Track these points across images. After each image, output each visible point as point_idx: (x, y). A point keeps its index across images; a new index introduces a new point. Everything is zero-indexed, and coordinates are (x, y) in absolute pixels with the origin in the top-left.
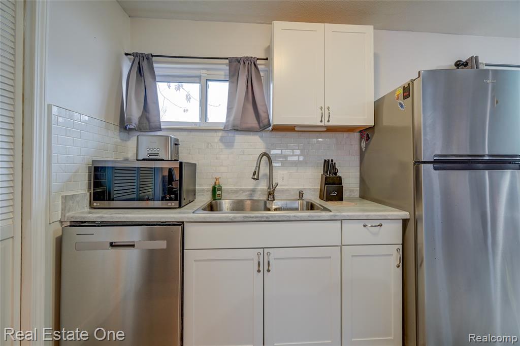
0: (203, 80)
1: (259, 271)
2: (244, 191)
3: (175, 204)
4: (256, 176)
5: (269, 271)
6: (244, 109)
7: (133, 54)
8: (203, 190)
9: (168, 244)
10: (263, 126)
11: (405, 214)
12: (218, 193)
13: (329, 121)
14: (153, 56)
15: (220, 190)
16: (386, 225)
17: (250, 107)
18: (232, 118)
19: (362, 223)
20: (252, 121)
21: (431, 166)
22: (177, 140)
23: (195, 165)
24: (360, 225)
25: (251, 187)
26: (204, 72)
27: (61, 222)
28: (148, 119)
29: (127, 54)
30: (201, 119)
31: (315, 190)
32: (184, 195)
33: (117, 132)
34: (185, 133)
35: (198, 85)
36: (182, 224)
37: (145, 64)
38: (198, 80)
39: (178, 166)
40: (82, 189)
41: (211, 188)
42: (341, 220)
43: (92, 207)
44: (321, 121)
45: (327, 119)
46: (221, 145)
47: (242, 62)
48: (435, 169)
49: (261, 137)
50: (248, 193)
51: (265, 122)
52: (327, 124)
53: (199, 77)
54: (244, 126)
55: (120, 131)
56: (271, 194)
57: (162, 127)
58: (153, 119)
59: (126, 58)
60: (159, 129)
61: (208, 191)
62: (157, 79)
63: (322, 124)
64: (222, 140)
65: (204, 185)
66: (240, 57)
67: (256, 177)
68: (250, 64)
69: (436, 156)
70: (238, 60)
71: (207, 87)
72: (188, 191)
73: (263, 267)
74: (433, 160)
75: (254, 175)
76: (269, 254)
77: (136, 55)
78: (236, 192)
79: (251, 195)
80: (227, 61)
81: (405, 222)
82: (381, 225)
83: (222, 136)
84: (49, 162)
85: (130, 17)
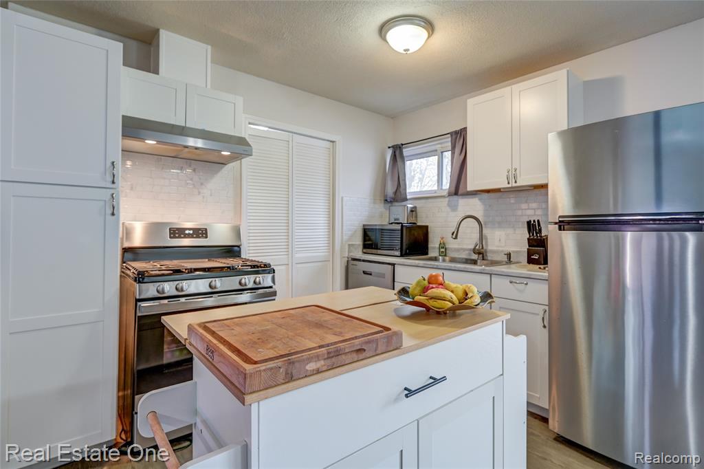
0: (440, 153)
2: (464, 250)
3: (398, 253)
12: (442, 250)
13: (516, 182)
14: (402, 145)
16: (531, 284)
19: (509, 279)
21: (557, 226)
24: (506, 281)
26: (439, 146)
27: (347, 258)
28: (401, 193)
29: (389, 147)
33: (382, 205)
34: (423, 201)
35: (436, 157)
36: (393, 265)
37: (398, 152)
38: (436, 153)
39: (400, 228)
40: (359, 241)
42: (491, 275)
43: (363, 252)
44: (509, 183)
45: (514, 181)
46: (448, 209)
47: (459, 133)
48: (559, 229)
49: (480, 199)
52: (514, 185)
53: (438, 151)
55: (384, 204)
56: (480, 254)
57: (408, 197)
58: (403, 192)
59: (388, 150)
60: (406, 199)
62: (406, 159)
63: (510, 186)
64: (449, 205)
66: (459, 129)
67: (454, 237)
69: (560, 217)
71: (442, 157)
74: (557, 221)
75: (453, 234)
77: (393, 147)
80: (449, 135)
82: (527, 284)
83: (449, 201)
84: (342, 226)
85: (392, 118)
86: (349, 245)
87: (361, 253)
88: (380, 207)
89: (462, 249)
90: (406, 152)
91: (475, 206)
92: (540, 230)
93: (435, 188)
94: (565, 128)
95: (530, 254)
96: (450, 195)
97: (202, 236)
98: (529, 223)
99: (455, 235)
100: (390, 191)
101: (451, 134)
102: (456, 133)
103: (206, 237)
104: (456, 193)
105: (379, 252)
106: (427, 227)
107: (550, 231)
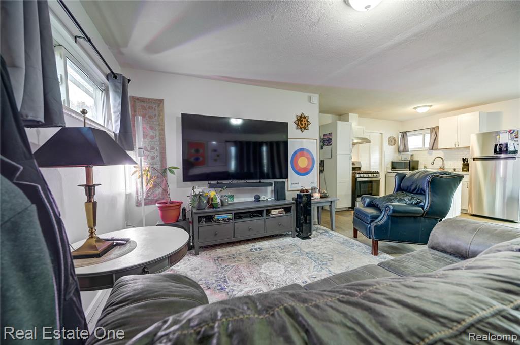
13: (458, 146)
14: (407, 132)
22: (413, 154)
29: (400, 133)
34: (416, 152)
37: (405, 134)
44: (455, 146)
46: (428, 155)
58: (407, 148)
60: (409, 151)
62: (408, 137)
65: (421, 167)
69: (475, 157)
71: (425, 136)
83: (428, 152)
85: (402, 122)
87: (390, 170)
88: (397, 154)
90: (408, 134)
91: (441, 154)
92: (467, 161)
93: (421, 147)
94: (478, 132)
95: (463, 168)
96: (430, 150)
98: (463, 159)
99: (433, 163)
100: (402, 148)
101: (430, 128)
102: (433, 128)
104: (432, 149)
105: (393, 169)
106: (418, 161)
107: (470, 161)
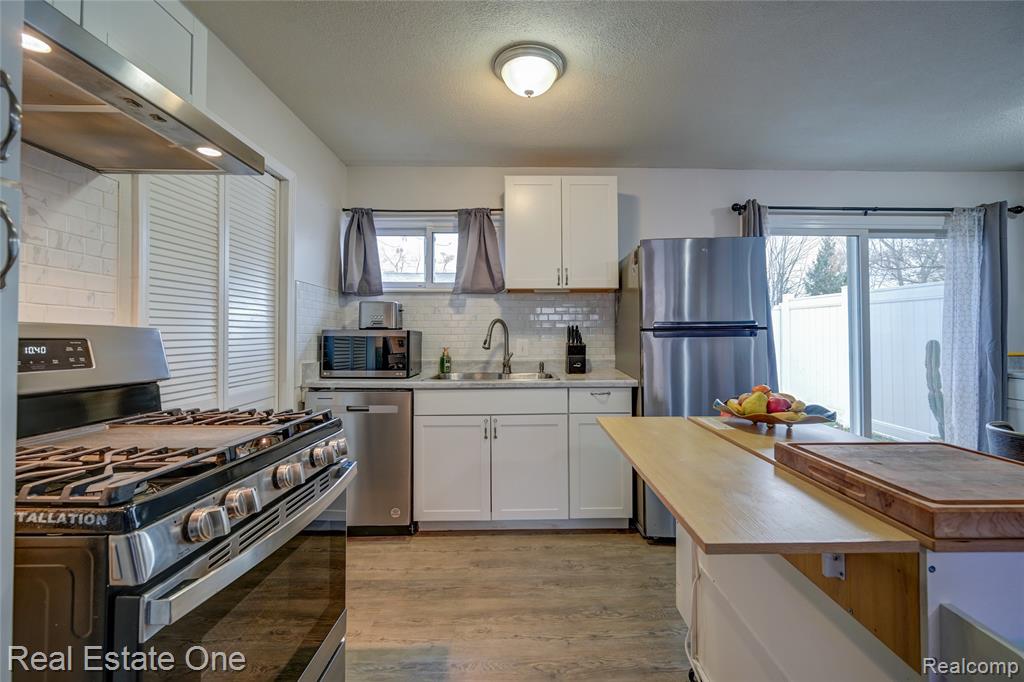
0: (429, 233)
1: (486, 437)
2: (477, 363)
3: (402, 373)
4: (487, 345)
5: (495, 437)
6: (476, 267)
7: (351, 210)
8: (430, 363)
9: (399, 410)
10: (497, 288)
11: (634, 382)
12: (447, 365)
13: (567, 284)
14: (371, 210)
15: (449, 362)
16: (614, 393)
17: (483, 265)
18: (461, 280)
19: (589, 391)
20: (486, 283)
21: (651, 334)
22: (401, 306)
23: (421, 333)
24: (586, 394)
25: (484, 359)
26: (431, 224)
27: (301, 388)
28: (368, 283)
29: (344, 210)
30: (426, 279)
31: (560, 362)
32: (411, 366)
34: (409, 297)
35: (423, 238)
36: (411, 390)
37: (365, 221)
38: (422, 232)
39: (406, 335)
40: (313, 359)
41: (439, 360)
42: (568, 388)
43: (322, 377)
44: (559, 284)
45: (564, 282)
46: (451, 310)
47: (473, 214)
48: (655, 336)
49: (497, 300)
50: (481, 365)
51: (500, 284)
52: (565, 287)
53: (425, 229)
54: (476, 288)
55: (340, 297)
56: (507, 367)
57: (384, 290)
58: (374, 281)
59: (344, 213)
60: (380, 293)
61: (435, 363)
62: (378, 232)
63: (560, 287)
64: (451, 304)
65: (430, 357)
68: (483, 215)
69: (655, 323)
70: (468, 212)
71: (433, 239)
72: (415, 363)
73: (491, 434)
74: (653, 328)
75: (485, 344)
76: (496, 421)
77: (355, 211)
78: (468, 364)
79: (485, 368)
80: (456, 213)
81: (635, 390)
82: (609, 394)
83: (451, 300)
84: (295, 333)
85: (347, 165)
86: (303, 365)
87: (318, 378)
89: (473, 362)
90: (375, 221)
91: (489, 308)
93: (421, 279)
95: (571, 362)
97: (77, 362)
101: (459, 211)
103: (89, 364)
105: (336, 373)
106: (419, 335)
